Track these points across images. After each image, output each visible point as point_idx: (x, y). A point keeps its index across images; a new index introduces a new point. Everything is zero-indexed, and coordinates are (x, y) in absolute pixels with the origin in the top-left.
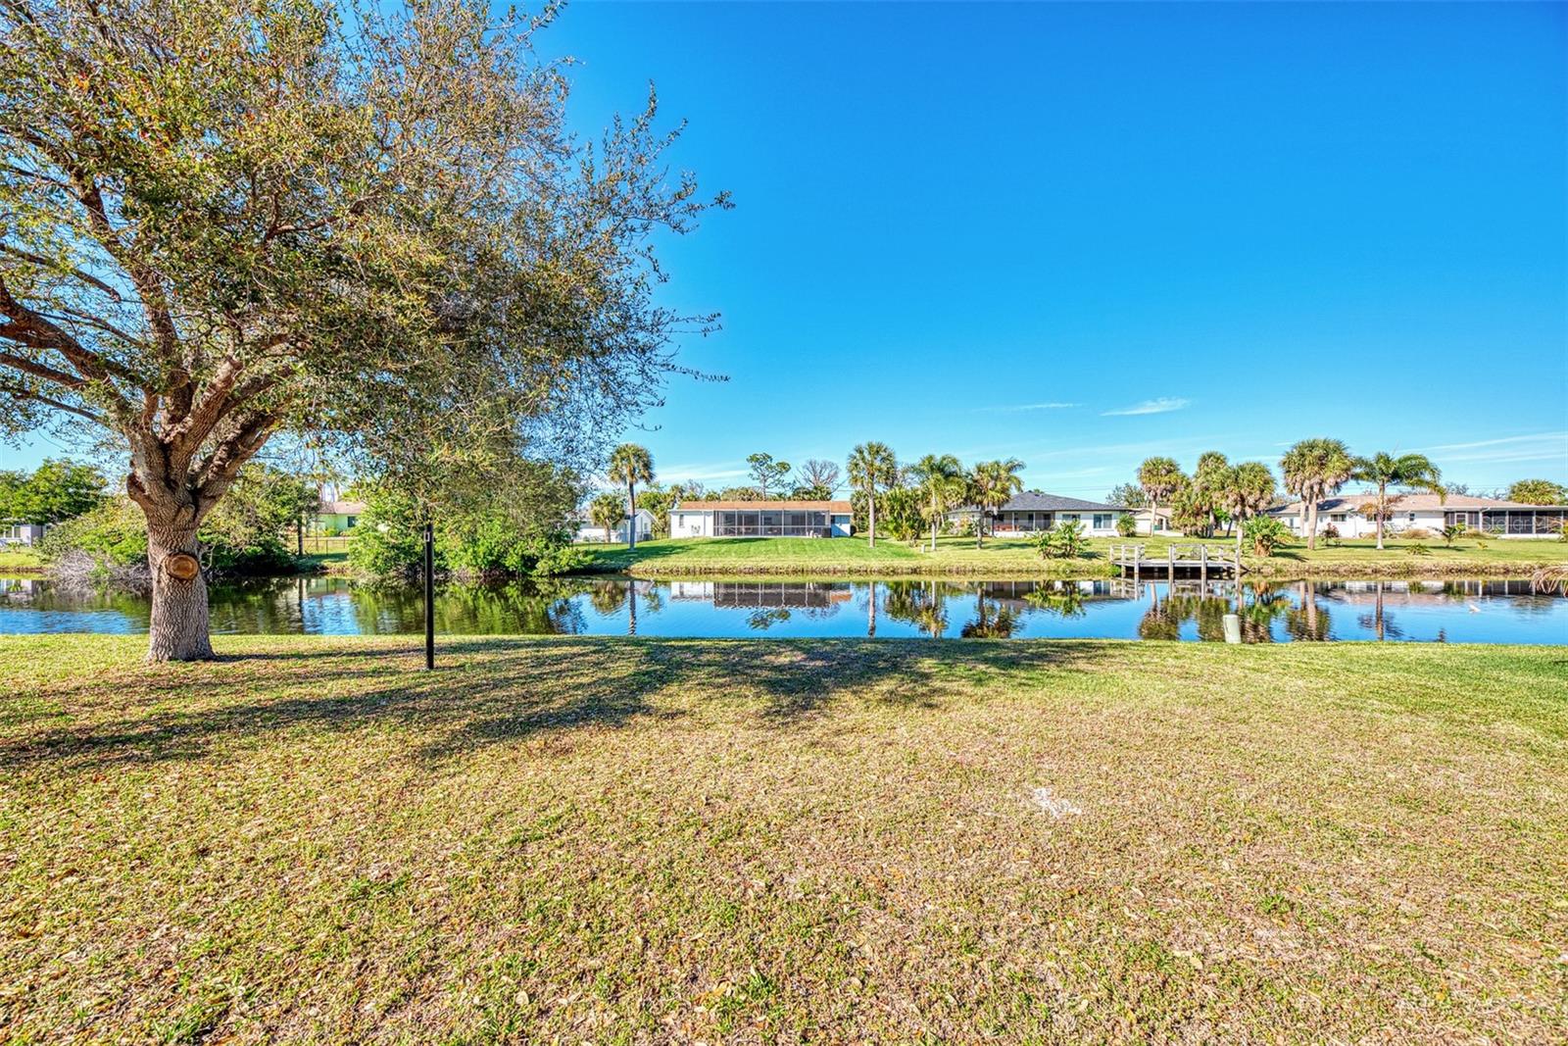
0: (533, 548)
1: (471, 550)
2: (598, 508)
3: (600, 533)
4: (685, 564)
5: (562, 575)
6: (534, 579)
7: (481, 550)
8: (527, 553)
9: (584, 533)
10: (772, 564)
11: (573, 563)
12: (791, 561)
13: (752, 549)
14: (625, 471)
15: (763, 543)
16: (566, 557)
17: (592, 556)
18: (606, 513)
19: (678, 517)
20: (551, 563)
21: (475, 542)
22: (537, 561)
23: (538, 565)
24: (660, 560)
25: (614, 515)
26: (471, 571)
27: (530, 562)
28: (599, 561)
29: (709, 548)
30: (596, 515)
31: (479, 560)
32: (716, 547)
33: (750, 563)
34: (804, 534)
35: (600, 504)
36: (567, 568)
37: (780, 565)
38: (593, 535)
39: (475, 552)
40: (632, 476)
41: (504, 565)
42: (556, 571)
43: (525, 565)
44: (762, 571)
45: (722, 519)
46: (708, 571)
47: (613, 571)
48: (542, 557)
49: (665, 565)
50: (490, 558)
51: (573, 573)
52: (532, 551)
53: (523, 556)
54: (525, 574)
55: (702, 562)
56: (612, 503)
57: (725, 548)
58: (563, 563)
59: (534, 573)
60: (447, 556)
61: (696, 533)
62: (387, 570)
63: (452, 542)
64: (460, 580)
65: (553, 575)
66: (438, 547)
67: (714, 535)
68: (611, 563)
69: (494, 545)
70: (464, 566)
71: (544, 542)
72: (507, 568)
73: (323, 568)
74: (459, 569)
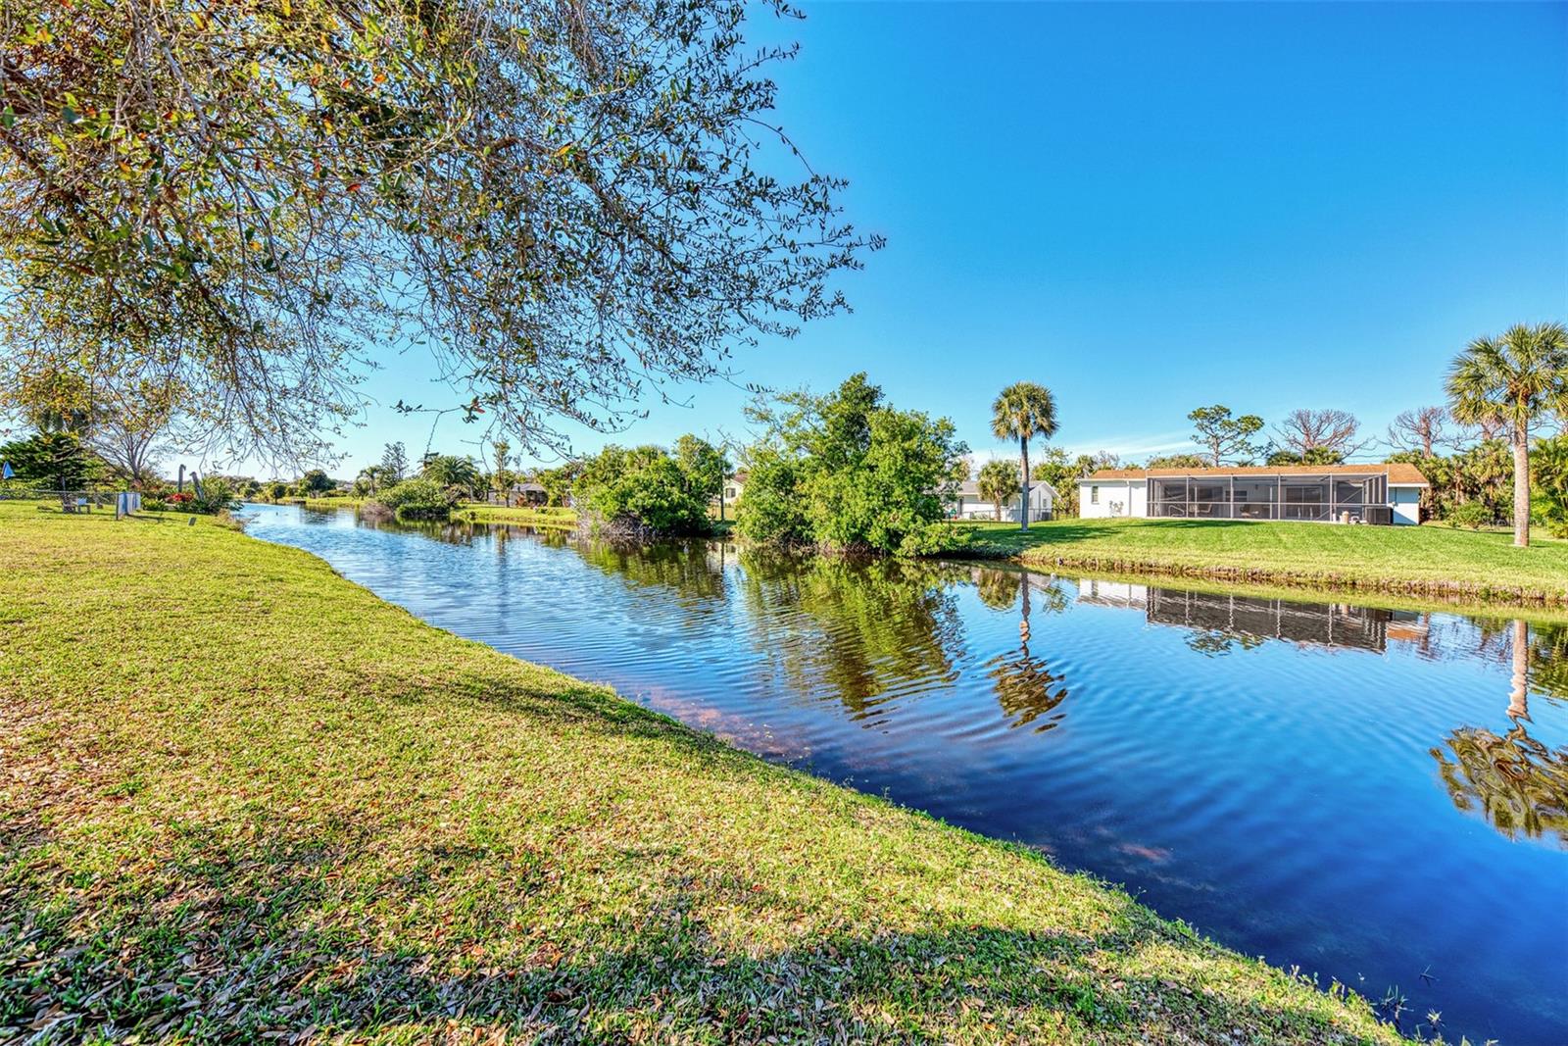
0: (898, 519)
1: (834, 520)
2: (984, 479)
3: (987, 509)
4: (1106, 555)
5: (931, 557)
6: (899, 560)
7: (845, 520)
8: (891, 526)
9: (968, 508)
10: (1279, 566)
11: (944, 542)
12: (1320, 562)
13: (1225, 536)
14: (1016, 422)
15: (1245, 528)
16: (936, 534)
17: (969, 535)
18: (995, 485)
19: (1089, 490)
20: (918, 540)
21: (838, 512)
22: (902, 537)
23: (903, 543)
24: (1065, 546)
25: (1005, 485)
26: (834, 545)
27: (894, 537)
28: (981, 543)
29: (1143, 532)
30: (984, 487)
31: (842, 532)
32: (1157, 532)
33: (1228, 561)
34: (1327, 518)
35: (988, 473)
36: (936, 549)
37: (1297, 568)
38: (979, 512)
39: (838, 522)
40: (1025, 427)
41: (867, 540)
42: (924, 552)
43: (890, 541)
44: (1254, 577)
45: (1159, 492)
46: (1146, 569)
47: (998, 557)
48: (909, 533)
49: (1074, 553)
50: (853, 531)
51: (945, 555)
52: (897, 524)
53: (888, 530)
54: (889, 554)
55: (1136, 554)
56: (1003, 473)
57: (1172, 533)
58: (932, 541)
59: (898, 552)
60: (815, 525)
61: (1119, 511)
62: (762, 539)
63: (818, 510)
64: (826, 554)
65: (920, 557)
66: (808, 516)
67: (1148, 515)
68: (995, 546)
69: (858, 515)
70: (828, 538)
71: (911, 514)
72: (870, 543)
73: (730, 533)
74: (823, 542)
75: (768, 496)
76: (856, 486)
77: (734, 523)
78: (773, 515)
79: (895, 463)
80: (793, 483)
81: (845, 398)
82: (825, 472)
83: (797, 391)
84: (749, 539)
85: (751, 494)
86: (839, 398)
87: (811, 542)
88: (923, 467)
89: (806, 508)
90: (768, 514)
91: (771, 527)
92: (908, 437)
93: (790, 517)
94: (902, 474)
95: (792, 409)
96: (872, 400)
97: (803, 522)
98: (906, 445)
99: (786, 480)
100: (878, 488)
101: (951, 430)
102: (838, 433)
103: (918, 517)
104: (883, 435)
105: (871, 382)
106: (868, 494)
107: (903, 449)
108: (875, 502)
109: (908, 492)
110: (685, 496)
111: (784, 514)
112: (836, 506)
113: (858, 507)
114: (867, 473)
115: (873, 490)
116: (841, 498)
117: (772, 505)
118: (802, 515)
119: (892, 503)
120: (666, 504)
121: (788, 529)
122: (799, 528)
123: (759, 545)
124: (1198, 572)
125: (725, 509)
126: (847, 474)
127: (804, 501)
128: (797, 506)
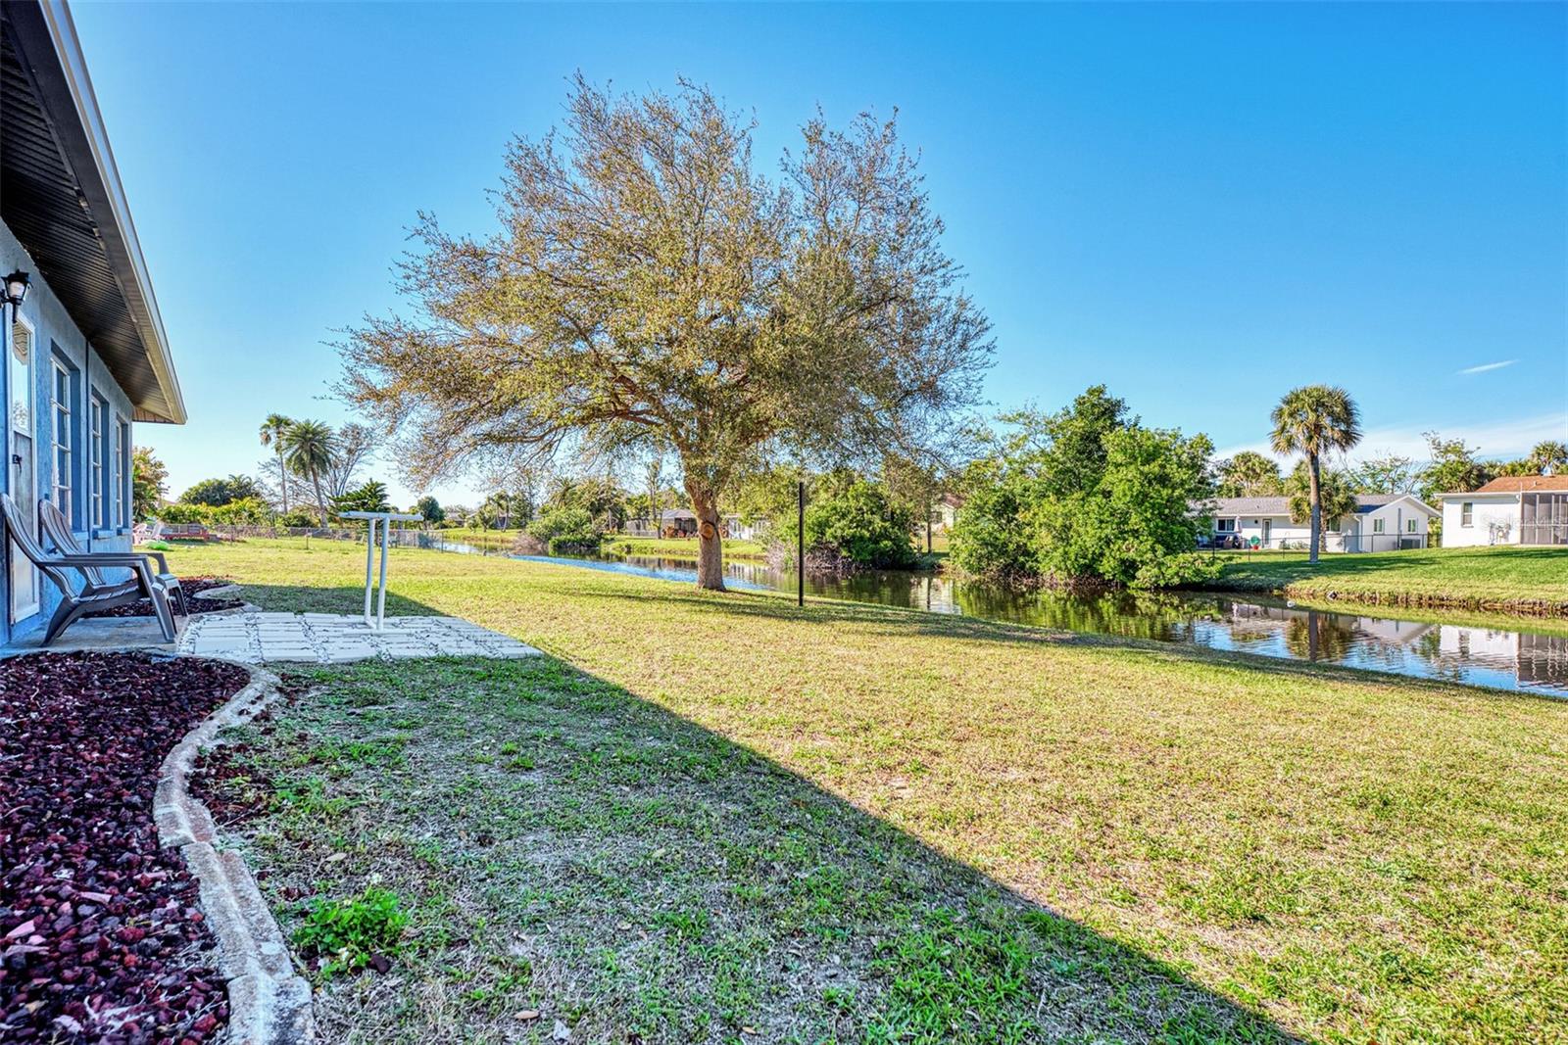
0: (1134, 548)
1: (1061, 550)
4: (1389, 588)
5: (1171, 589)
6: (1133, 592)
7: (1073, 549)
8: (1125, 556)
11: (1188, 574)
16: (1177, 565)
17: (1220, 567)
19: (1458, 508)
20: (1156, 571)
21: (1066, 541)
22: (1137, 569)
23: (1139, 574)
24: (1345, 578)
26: (1060, 577)
27: (1129, 568)
31: (1069, 563)
33: (1537, 593)
36: (1176, 581)
39: (1066, 553)
41: (1097, 570)
42: (1162, 583)
43: (1124, 572)
46: (1436, 603)
47: (1259, 591)
48: (1145, 563)
49: (1351, 586)
50: (1082, 561)
51: (1192, 587)
52: (1131, 553)
53: (1123, 562)
54: (1123, 585)
55: (1426, 587)
58: (1171, 572)
59: (1134, 583)
60: (1040, 556)
61: (1505, 536)
62: (980, 570)
63: (1044, 539)
64: (1051, 587)
65: (1157, 589)
66: (1032, 546)
67: (1522, 543)
68: (1259, 579)
69: (1088, 545)
70: (1053, 569)
71: (1150, 543)
72: (1101, 575)
73: (940, 567)
74: (1049, 573)
75: (987, 525)
76: (1088, 513)
77: (946, 555)
78: (992, 545)
79: (1130, 489)
80: (1016, 510)
81: (1081, 413)
82: (1052, 498)
83: (1022, 411)
84: (964, 572)
85: (966, 523)
86: (1073, 412)
87: (1035, 574)
88: (1165, 492)
89: (1031, 537)
90: (987, 544)
91: (989, 557)
92: (1150, 458)
93: (1011, 547)
94: (1141, 499)
95: (1015, 428)
96: (1113, 414)
97: (1026, 553)
98: (1146, 469)
99: (1007, 507)
100: (1112, 515)
101: (1209, 449)
102: (1071, 454)
103: (1158, 546)
104: (1120, 458)
105: (1112, 394)
106: (1101, 522)
107: (1142, 473)
108: (1108, 531)
109: (1147, 520)
110: (887, 524)
111: (1005, 545)
112: (1064, 534)
113: (1088, 537)
114: (1099, 499)
115: (1105, 517)
116: (1071, 526)
117: (990, 534)
118: (1025, 544)
119: (1126, 532)
120: (867, 534)
121: (1009, 561)
122: (1022, 559)
123: (976, 577)
124: (1498, 606)
125: (933, 538)
126: (1077, 500)
127: (1027, 531)
128: (1020, 535)
